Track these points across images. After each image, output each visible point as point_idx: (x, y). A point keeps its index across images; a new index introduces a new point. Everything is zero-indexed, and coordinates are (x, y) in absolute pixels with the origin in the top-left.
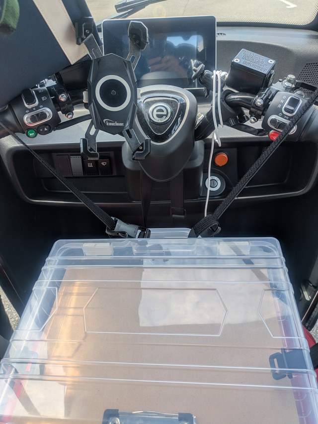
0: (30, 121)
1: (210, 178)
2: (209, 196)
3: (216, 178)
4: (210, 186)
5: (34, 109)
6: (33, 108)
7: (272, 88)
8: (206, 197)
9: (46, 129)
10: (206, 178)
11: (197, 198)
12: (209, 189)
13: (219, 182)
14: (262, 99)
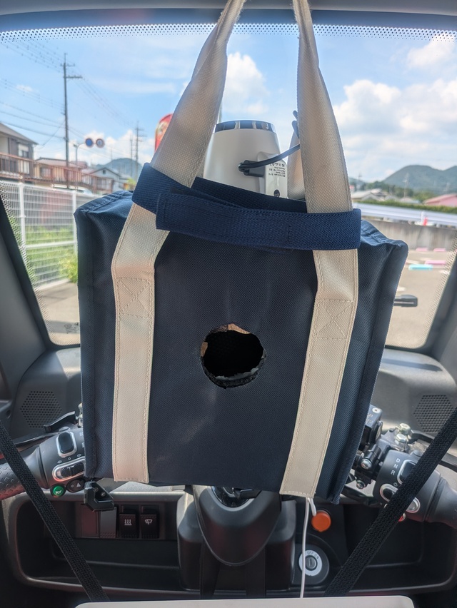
0: (59, 474)
1: (305, 553)
2: (305, 586)
3: (314, 554)
4: (307, 568)
5: (69, 459)
6: (68, 457)
7: (381, 442)
8: (300, 586)
9: (79, 485)
10: (299, 553)
11: (286, 588)
12: (305, 572)
13: (320, 561)
14: (369, 459)
